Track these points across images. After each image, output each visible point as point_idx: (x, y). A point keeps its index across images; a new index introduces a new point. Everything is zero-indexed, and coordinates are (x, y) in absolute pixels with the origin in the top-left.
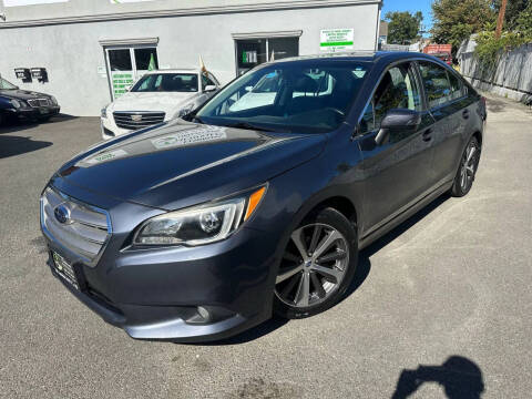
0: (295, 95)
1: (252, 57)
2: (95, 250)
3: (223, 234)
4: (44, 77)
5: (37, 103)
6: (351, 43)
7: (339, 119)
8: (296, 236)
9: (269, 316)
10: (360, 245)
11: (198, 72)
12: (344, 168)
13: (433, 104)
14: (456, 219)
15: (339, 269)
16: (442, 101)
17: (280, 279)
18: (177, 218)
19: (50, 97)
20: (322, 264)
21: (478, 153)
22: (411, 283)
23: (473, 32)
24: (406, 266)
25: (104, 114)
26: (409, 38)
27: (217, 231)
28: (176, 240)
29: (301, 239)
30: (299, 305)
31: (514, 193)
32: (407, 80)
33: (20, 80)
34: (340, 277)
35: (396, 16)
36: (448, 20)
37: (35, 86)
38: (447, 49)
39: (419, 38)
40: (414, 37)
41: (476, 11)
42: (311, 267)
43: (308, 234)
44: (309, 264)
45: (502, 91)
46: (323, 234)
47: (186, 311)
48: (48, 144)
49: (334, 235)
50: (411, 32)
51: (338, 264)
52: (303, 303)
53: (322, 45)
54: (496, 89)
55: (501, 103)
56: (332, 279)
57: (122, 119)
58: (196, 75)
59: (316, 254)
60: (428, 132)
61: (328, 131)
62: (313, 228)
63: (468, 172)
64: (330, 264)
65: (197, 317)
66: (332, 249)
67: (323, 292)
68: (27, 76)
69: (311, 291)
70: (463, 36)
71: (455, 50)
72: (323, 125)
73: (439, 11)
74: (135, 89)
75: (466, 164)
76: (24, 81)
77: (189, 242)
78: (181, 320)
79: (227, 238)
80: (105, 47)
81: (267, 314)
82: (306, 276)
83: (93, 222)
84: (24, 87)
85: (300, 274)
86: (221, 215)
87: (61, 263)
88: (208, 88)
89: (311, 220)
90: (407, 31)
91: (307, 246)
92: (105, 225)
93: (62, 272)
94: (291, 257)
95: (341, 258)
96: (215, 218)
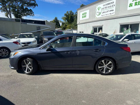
1: (125, 29)
80: (93, 27)
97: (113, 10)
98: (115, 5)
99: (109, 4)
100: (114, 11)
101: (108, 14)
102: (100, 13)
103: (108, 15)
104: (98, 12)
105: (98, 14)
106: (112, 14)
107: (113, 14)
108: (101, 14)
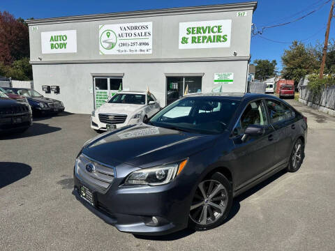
0: (200, 111)
1: (175, 86)
2: (106, 186)
3: (167, 181)
4: (58, 90)
5: (53, 105)
6: (232, 81)
7: (224, 127)
8: (201, 186)
9: (186, 227)
10: (234, 194)
11: (146, 94)
12: (226, 153)
13: (275, 121)
14: (290, 184)
15: (223, 206)
16: (280, 119)
17: (193, 208)
18: (146, 172)
19: (60, 102)
20: (214, 202)
21: (303, 148)
22: (261, 217)
23: (307, 74)
24: (259, 208)
25: (93, 114)
26: (268, 74)
27: (164, 179)
28: (144, 183)
29: (203, 187)
30: (201, 223)
31: (325, 172)
32: (260, 109)
33: (44, 92)
34: (223, 210)
35: (260, 62)
36: (292, 66)
37: (52, 96)
38: (291, 83)
39: (274, 75)
40: (271, 74)
41: (308, 62)
42: (208, 203)
43: (207, 185)
44: (207, 202)
45: (325, 110)
46: (215, 186)
47: (146, 219)
48: (59, 129)
49: (220, 186)
50: (270, 72)
51: (222, 203)
52: (203, 222)
53: (216, 81)
54: (321, 108)
55: (324, 117)
56: (219, 211)
57: (103, 118)
58: (145, 95)
59: (211, 196)
60: (271, 136)
61: (218, 134)
62: (209, 182)
63: (297, 159)
64: (218, 202)
65: (151, 222)
66: (219, 194)
67: (214, 218)
68: (49, 90)
69: (208, 217)
70: (301, 75)
71: (296, 83)
72: (215, 130)
73: (286, 61)
74: (111, 101)
75: (296, 154)
76: (46, 92)
77: (151, 184)
78: (143, 224)
79: (169, 183)
80: (93, 77)
81: (185, 225)
82: (205, 208)
83: (106, 172)
84: (46, 96)
85: (202, 206)
86: (167, 171)
87: (85, 192)
88: (151, 102)
89: (209, 178)
90: (267, 70)
91: (206, 192)
92: (113, 174)
93: (85, 197)
94: (198, 196)
95: (224, 200)
96: (164, 173)
97: (147, 44)
98: (151, 34)
99: (136, 28)
100: (150, 46)
101: (136, 51)
102: (112, 46)
103: (135, 53)
104: (105, 42)
105: (106, 45)
106: (146, 52)
107: (148, 51)
108: (117, 47)
